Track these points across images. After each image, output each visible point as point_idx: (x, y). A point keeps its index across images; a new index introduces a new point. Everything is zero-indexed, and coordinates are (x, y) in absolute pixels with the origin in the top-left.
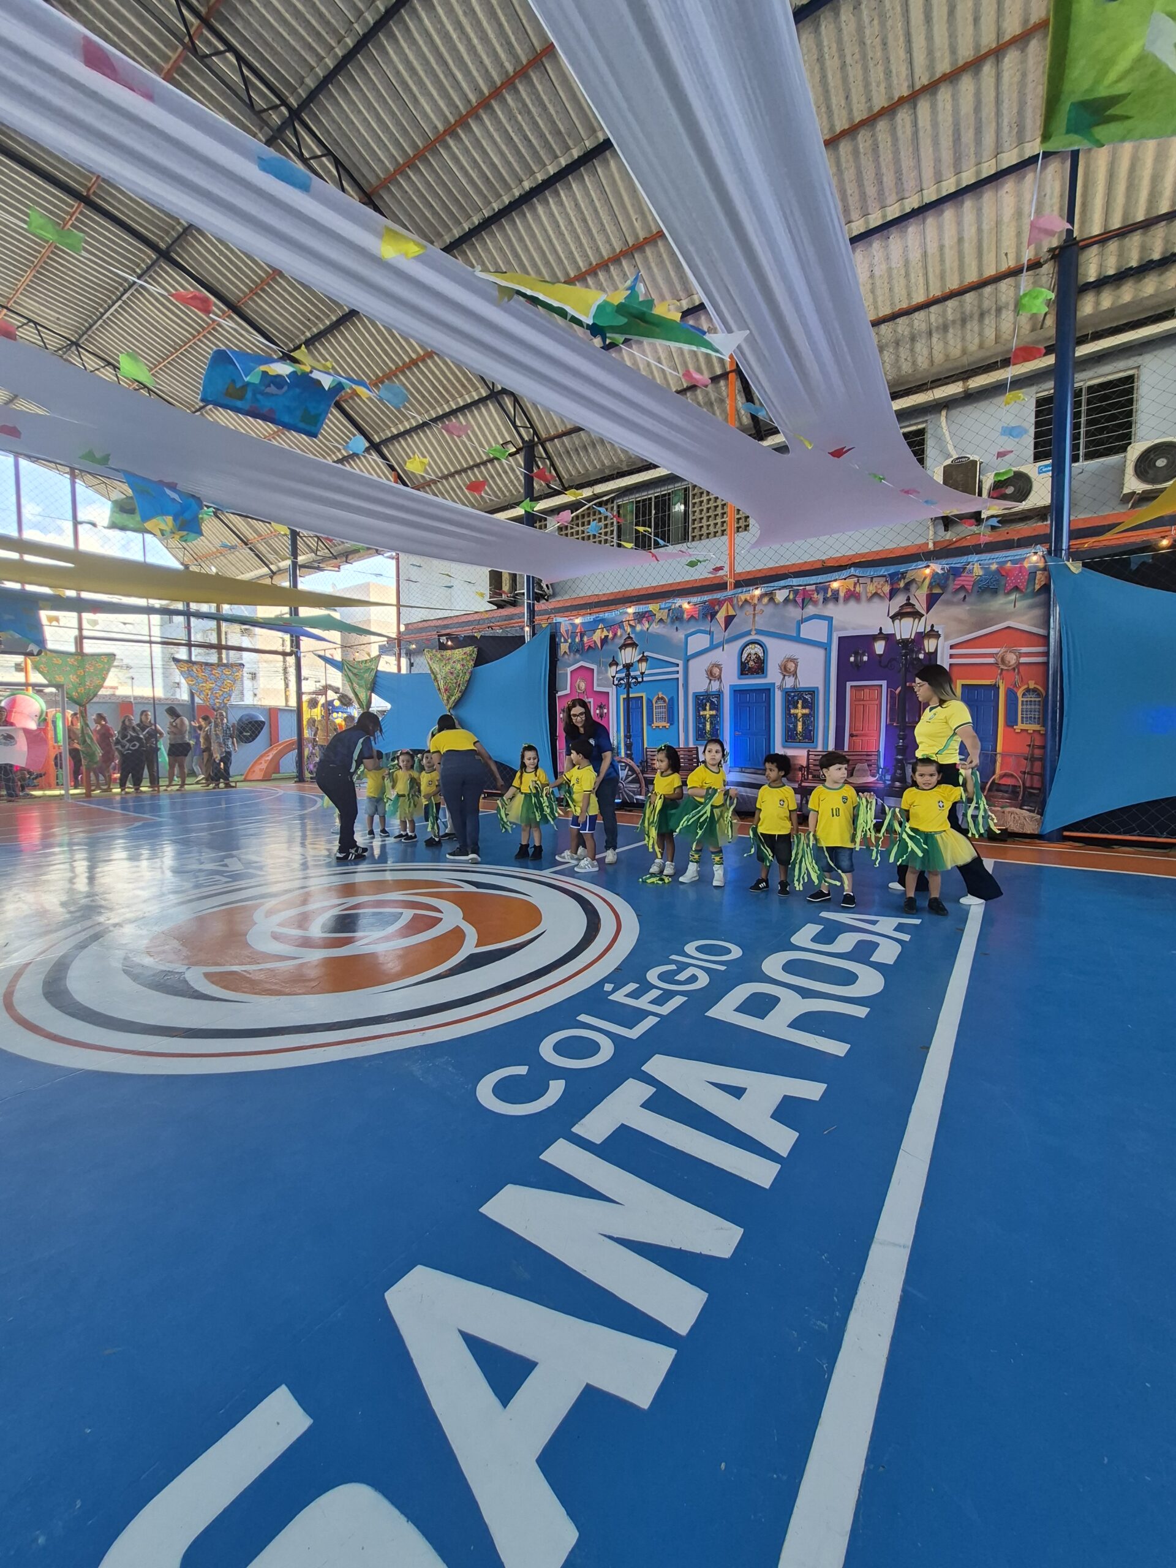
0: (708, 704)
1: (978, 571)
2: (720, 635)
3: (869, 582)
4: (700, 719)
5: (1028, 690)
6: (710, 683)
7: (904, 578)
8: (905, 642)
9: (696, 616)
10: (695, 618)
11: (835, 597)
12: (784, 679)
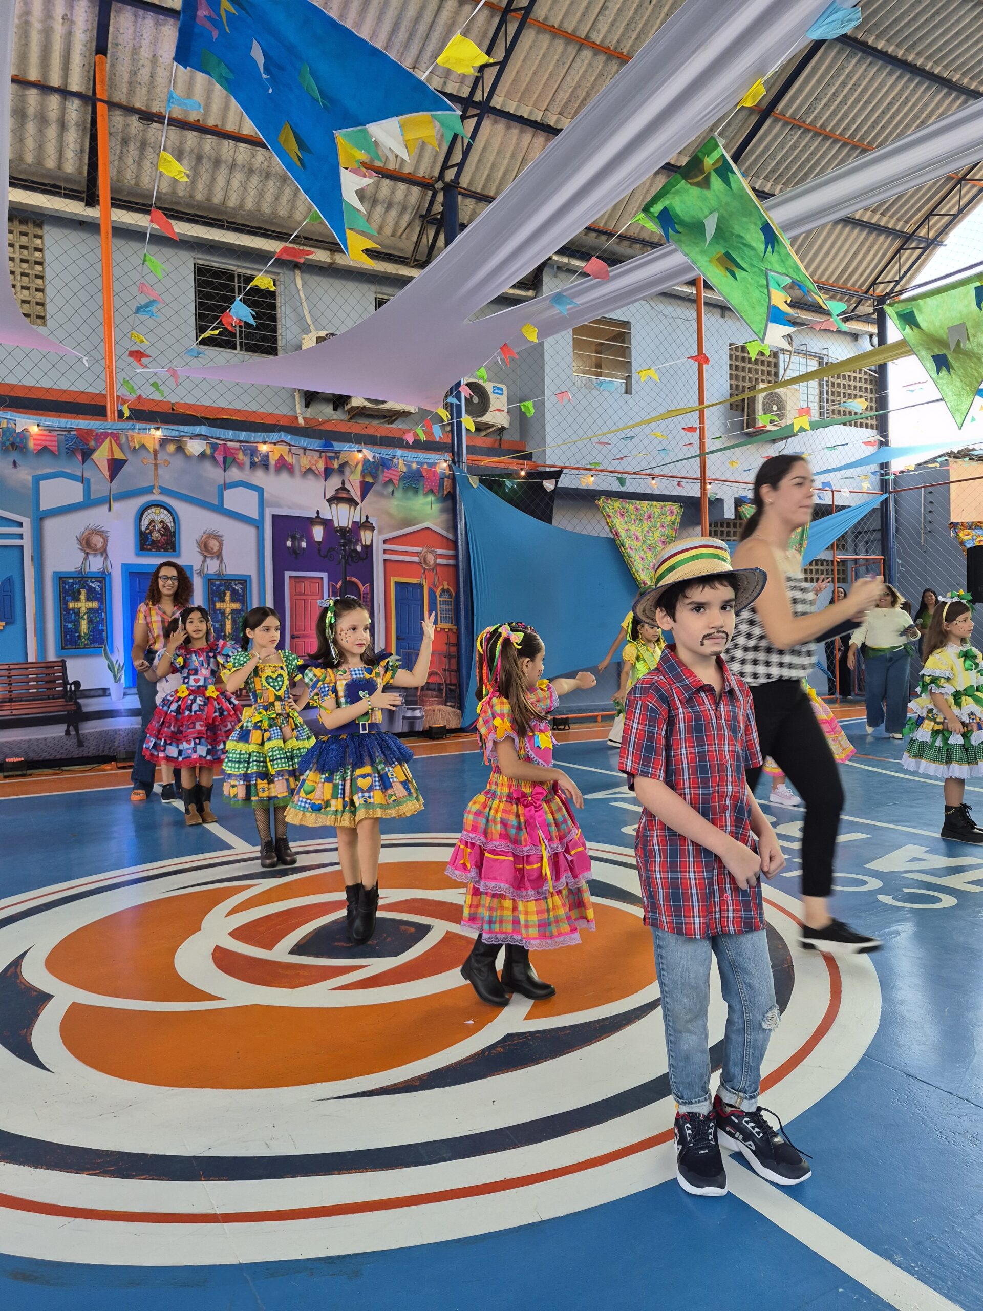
0: (84, 592)
1: (403, 468)
2: (101, 485)
3: (302, 454)
4: (67, 616)
5: (443, 590)
6: (86, 558)
7: (338, 458)
8: (343, 530)
9: (55, 449)
10: (52, 452)
11: (264, 463)
12: (204, 561)
